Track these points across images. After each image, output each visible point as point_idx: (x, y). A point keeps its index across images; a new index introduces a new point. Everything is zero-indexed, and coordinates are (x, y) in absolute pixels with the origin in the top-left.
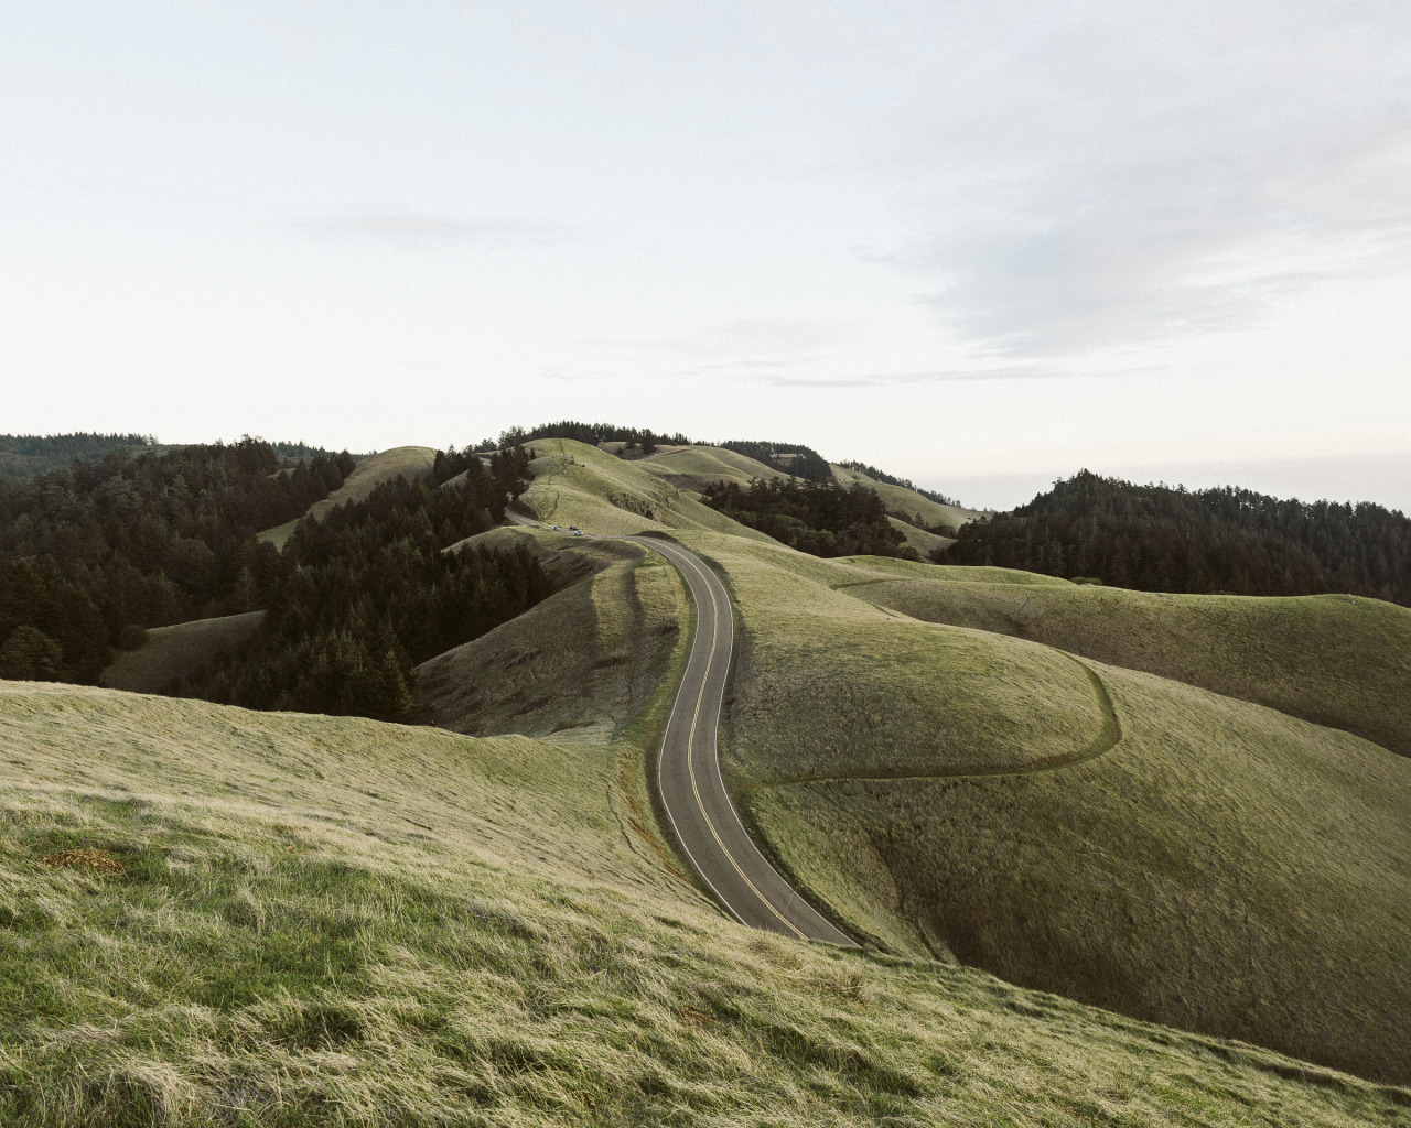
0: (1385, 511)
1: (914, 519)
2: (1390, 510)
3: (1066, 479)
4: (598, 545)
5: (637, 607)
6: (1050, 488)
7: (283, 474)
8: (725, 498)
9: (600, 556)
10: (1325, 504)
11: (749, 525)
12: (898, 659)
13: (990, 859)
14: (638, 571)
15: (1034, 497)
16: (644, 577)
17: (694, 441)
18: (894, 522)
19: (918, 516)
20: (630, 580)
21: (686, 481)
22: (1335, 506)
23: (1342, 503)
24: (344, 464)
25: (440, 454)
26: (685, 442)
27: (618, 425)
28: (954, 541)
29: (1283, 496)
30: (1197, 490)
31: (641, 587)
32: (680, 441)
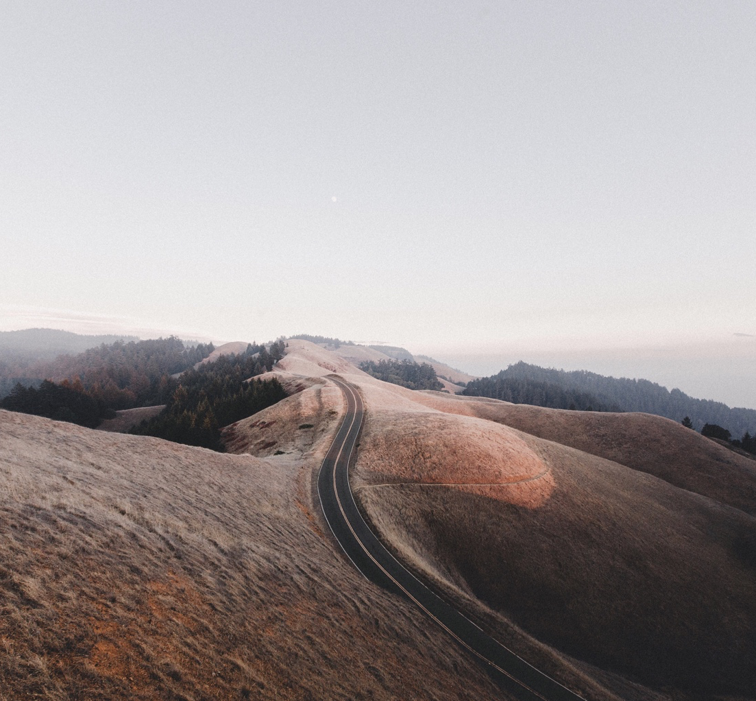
0: (650, 383)
1: (448, 378)
2: (653, 382)
3: (513, 365)
4: (308, 379)
5: (320, 403)
6: (506, 368)
7: (185, 351)
8: (368, 367)
9: (307, 383)
10: (624, 379)
11: (378, 379)
12: (439, 428)
13: (484, 528)
14: (323, 389)
15: (499, 371)
16: (325, 391)
17: (357, 344)
18: (440, 380)
19: (450, 378)
20: (319, 392)
21: (353, 359)
22: (629, 380)
23: (632, 379)
24: (210, 348)
25: (250, 345)
26: (353, 345)
27: (325, 337)
28: (464, 388)
29: (606, 375)
30: (569, 371)
31: (323, 395)
32: (351, 343)
